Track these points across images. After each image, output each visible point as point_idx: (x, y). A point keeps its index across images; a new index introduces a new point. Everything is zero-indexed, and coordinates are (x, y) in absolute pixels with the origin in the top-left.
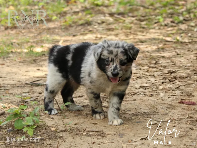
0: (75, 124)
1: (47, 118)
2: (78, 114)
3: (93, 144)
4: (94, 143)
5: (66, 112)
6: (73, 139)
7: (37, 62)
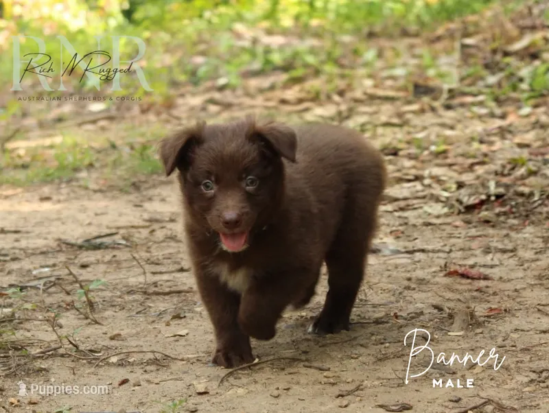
0: (112, 338)
1: (46, 327)
2: (137, 313)
3: (120, 385)
4: (124, 382)
5: (108, 310)
6: (74, 374)
7: (142, 189)
